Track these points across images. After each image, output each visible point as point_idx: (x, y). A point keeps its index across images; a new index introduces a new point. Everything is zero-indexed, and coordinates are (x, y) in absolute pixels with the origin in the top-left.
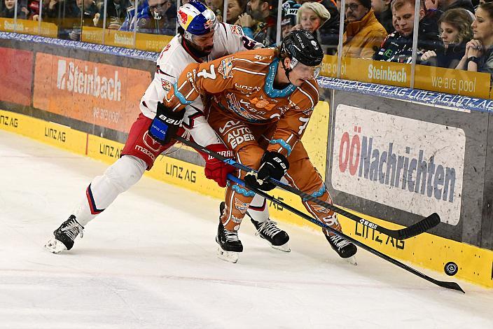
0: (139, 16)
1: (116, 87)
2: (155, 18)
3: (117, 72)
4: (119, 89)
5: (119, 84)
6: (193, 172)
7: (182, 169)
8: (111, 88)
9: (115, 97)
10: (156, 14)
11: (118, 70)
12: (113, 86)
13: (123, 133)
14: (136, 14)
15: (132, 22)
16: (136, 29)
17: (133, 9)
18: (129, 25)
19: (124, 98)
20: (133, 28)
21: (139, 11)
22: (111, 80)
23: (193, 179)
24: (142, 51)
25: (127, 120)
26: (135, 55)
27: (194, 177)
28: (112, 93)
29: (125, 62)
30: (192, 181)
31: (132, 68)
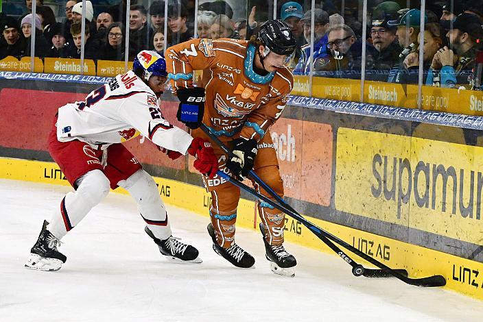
0: (316, 56)
1: (289, 145)
2: (336, 58)
3: (289, 126)
4: (293, 147)
5: (292, 141)
6: (385, 247)
7: (372, 243)
8: (283, 145)
9: (289, 156)
10: (337, 53)
11: (292, 123)
12: (285, 144)
13: (299, 200)
14: (312, 53)
15: (308, 64)
16: (312, 73)
17: (309, 46)
18: (304, 66)
19: (299, 157)
20: (308, 70)
21: (316, 49)
22: (283, 136)
23: (387, 256)
24: (321, 99)
25: (303, 185)
26: (312, 104)
27: (388, 253)
28: (285, 152)
29: (299, 114)
30: (385, 258)
31: (308, 120)
